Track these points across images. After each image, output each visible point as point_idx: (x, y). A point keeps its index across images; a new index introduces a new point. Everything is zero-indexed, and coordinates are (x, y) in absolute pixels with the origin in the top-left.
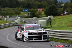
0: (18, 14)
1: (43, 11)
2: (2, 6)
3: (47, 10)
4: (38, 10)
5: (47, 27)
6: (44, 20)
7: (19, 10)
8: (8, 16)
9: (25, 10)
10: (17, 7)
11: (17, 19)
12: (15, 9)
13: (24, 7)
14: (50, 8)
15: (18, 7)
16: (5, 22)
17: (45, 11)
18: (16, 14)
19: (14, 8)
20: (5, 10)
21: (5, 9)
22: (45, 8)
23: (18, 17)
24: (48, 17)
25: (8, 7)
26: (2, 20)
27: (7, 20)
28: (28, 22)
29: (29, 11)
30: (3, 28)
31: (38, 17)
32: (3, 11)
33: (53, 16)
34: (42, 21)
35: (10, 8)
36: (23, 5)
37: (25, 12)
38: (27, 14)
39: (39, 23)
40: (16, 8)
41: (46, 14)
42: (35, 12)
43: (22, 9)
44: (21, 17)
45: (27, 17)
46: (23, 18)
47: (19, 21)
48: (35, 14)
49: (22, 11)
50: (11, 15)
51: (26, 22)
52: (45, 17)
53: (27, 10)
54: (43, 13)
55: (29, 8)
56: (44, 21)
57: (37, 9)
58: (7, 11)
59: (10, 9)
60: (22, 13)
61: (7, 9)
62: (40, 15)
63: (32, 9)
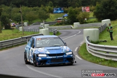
0: (44, 18)
1: (90, 10)
2: (14, 4)
3: (98, 9)
4: (81, 10)
5: (100, 40)
6: (94, 28)
7: (46, 11)
8: (25, 23)
9: (58, 10)
10: (42, 5)
11: (42, 28)
12: (38, 10)
13: (54, 5)
14: (105, 5)
15: (45, 5)
16: (20, 33)
17: (95, 11)
18: (40, 18)
19: (37, 8)
20: (20, 12)
21: (20, 8)
22: (95, 5)
23: (45, 24)
24: (101, 21)
25: (25, 5)
26: (15, 31)
27: (24, 30)
28: (65, 33)
29: (65, 12)
30: (17, 45)
31: (82, 22)
32: (15, 14)
33: (111, 20)
34: (89, 31)
35: (29, 7)
36: (53, 1)
37: (56, 14)
38: (62, 18)
39: (84, 33)
40: (40, 6)
41: (97, 17)
42: (76, 13)
43: (52, 8)
45: (61, 24)
46: (55, 25)
47: (46, 30)
48: (77, 18)
49: (52, 12)
50: (31, 21)
51: (61, 33)
52: (95, 22)
53: (61, 10)
54: (91, 15)
55: (65, 7)
56: (94, 31)
57: (80, 8)
58: (23, 13)
59: (29, 8)
61: (23, 8)
62: (86, 19)
63: (70, 8)
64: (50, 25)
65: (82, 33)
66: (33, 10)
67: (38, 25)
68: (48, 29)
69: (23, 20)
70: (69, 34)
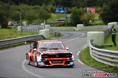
0: (45, 18)
1: (96, 12)
2: (13, 1)
3: (105, 10)
4: (86, 11)
7: (47, 10)
8: (24, 23)
9: (60, 10)
10: (43, 4)
11: (43, 29)
12: (39, 8)
13: (57, 4)
15: (46, 4)
16: (18, 33)
17: (102, 12)
18: (41, 18)
19: (38, 6)
20: (19, 10)
21: (19, 6)
22: (101, 6)
23: (46, 24)
25: (25, 3)
26: (13, 30)
27: (22, 30)
28: (66, 35)
29: (69, 12)
31: (87, 24)
32: (14, 12)
34: (94, 34)
35: (29, 5)
37: (59, 14)
38: (64, 19)
39: (88, 36)
40: (41, 5)
41: (103, 20)
42: (81, 14)
43: (54, 8)
44: (52, 25)
45: (63, 25)
46: (56, 26)
47: (47, 31)
48: (81, 19)
49: (54, 12)
50: (30, 20)
51: (62, 35)
52: (100, 24)
53: (63, 10)
54: (97, 17)
55: (69, 7)
57: (84, 9)
58: (22, 12)
59: (29, 7)
60: (53, 15)
61: (23, 6)
62: (90, 21)
63: (74, 9)
64: (51, 26)
65: (86, 36)
66: (33, 9)
67: (39, 26)
68: (48, 30)
69: (22, 19)
70: (71, 36)
